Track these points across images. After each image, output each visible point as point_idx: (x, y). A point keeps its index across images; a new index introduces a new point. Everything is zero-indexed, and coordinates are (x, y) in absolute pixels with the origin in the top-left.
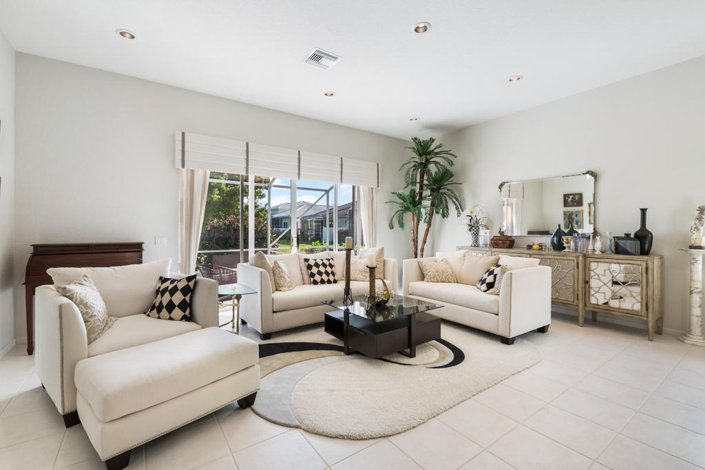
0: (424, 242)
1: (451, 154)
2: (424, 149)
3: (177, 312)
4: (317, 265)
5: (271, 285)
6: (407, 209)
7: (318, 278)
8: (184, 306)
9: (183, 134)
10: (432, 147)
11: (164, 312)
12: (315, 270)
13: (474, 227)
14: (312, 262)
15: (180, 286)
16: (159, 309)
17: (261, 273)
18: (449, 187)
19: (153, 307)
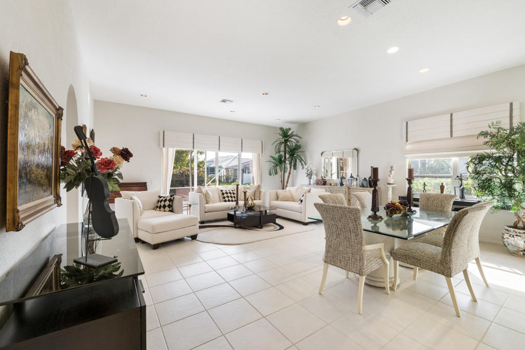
0: (287, 182)
1: (299, 137)
2: (286, 134)
3: (167, 209)
4: (227, 193)
5: (204, 201)
6: (277, 165)
7: (227, 199)
8: (170, 206)
9: (164, 132)
10: (290, 133)
11: (162, 208)
12: (225, 195)
13: (310, 175)
14: (224, 192)
15: (168, 199)
16: (160, 207)
17: (200, 195)
18: (299, 154)
19: (157, 207)
